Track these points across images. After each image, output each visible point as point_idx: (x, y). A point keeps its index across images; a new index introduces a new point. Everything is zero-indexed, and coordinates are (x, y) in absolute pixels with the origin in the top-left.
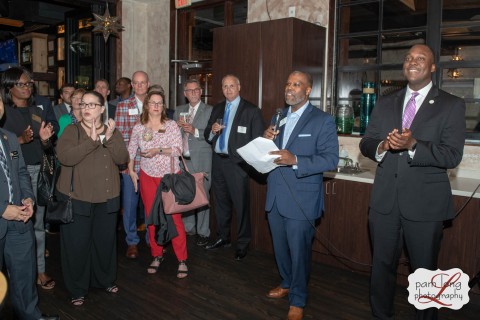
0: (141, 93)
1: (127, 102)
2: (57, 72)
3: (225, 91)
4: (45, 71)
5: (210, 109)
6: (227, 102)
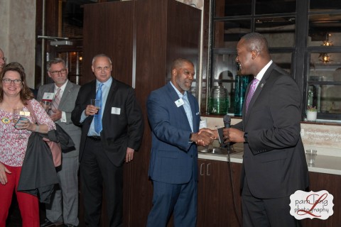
6: (98, 82)
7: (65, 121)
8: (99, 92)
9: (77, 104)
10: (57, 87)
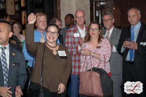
0: (80, 23)
1: (72, 29)
2: (21, 14)
3: (129, 20)
4: (13, 14)
5: (120, 31)
6: (132, 26)
7: (115, 51)
8: (133, 32)
9: (120, 41)
10: (107, 31)
